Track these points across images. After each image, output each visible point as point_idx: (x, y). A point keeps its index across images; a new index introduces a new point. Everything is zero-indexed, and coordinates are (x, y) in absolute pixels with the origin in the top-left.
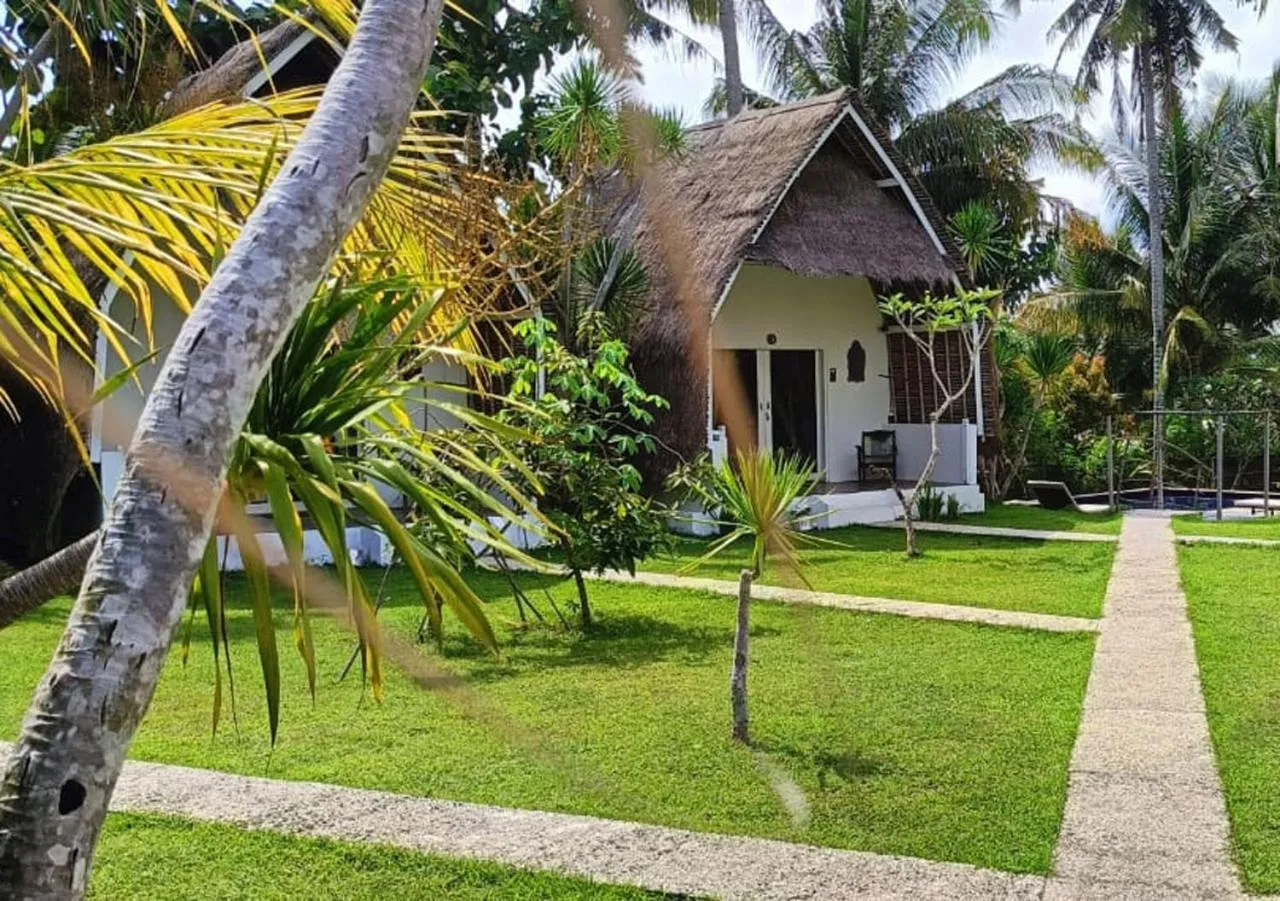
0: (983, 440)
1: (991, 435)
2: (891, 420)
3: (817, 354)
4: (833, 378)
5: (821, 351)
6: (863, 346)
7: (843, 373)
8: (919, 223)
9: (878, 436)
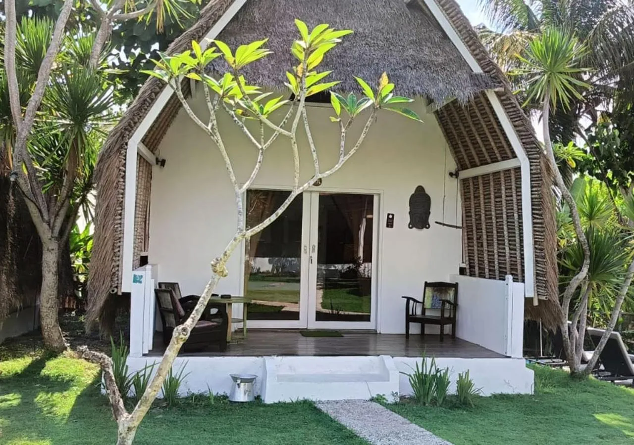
0: (536, 303)
1: (544, 298)
2: (462, 271)
3: (376, 199)
4: (390, 223)
5: (379, 195)
6: (428, 191)
7: (403, 217)
8: (445, 36)
9: (439, 287)
